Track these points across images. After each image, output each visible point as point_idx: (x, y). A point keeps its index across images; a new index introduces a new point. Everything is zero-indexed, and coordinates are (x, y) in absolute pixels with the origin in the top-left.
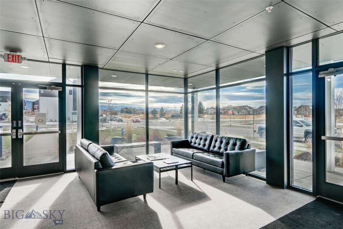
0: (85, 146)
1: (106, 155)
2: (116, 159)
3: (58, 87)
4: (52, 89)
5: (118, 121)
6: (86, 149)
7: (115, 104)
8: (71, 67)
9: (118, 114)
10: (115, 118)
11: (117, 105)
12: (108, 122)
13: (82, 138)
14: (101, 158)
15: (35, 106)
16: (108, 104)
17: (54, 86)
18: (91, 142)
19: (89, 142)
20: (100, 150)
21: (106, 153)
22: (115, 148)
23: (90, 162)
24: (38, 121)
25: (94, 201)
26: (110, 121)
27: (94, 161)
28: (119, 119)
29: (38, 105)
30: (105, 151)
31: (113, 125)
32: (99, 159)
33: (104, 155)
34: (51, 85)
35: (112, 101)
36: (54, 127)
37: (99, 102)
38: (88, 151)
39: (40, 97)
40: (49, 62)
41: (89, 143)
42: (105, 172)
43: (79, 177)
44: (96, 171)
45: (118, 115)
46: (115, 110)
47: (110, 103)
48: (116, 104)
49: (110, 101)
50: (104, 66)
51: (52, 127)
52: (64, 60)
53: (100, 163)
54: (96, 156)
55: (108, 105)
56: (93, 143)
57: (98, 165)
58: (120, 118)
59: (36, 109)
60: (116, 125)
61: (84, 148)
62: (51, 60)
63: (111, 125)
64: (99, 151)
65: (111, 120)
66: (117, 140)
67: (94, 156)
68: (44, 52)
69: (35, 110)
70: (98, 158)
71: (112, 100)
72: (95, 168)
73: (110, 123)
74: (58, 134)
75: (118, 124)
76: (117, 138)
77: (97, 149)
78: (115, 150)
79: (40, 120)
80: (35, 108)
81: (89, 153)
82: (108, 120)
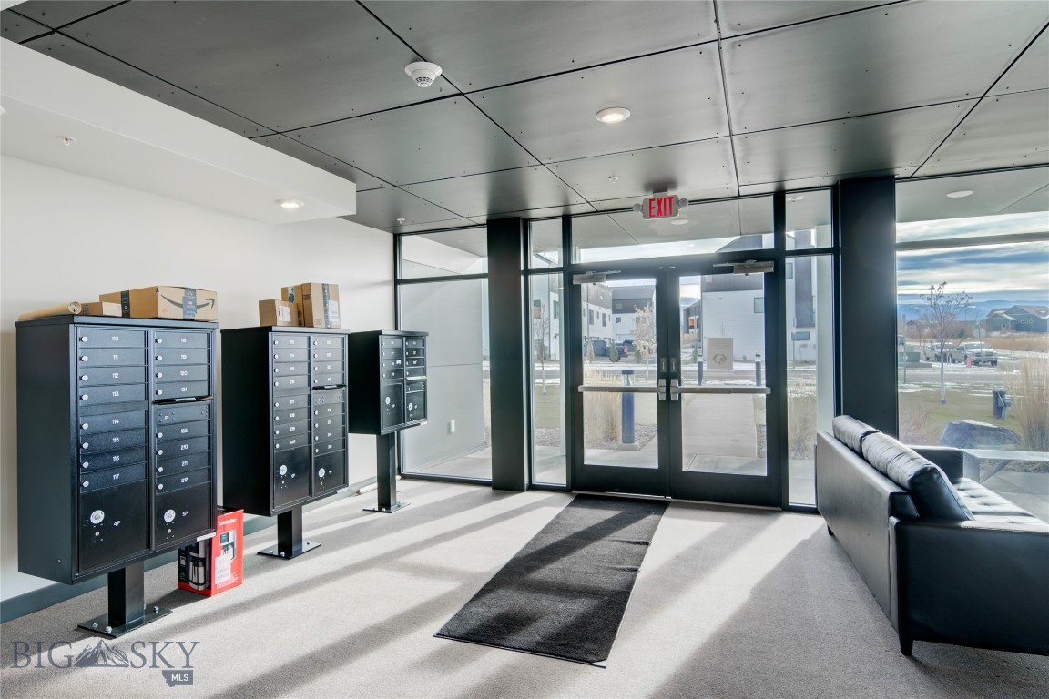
0: (851, 437)
1: (935, 476)
2: (974, 501)
3: (762, 264)
4: (747, 270)
5: (976, 363)
6: (853, 450)
7: (962, 298)
8: (800, 197)
9: (975, 333)
10: (962, 349)
11: (971, 301)
12: (930, 366)
13: (838, 413)
14: (913, 481)
15: (691, 318)
16: (929, 299)
17: (753, 262)
18: (872, 429)
19: (864, 427)
20: (908, 458)
21: (933, 470)
22: (965, 461)
23: (873, 490)
24: (714, 359)
25: (889, 616)
26: (939, 361)
27: (888, 488)
28: (978, 354)
29: (697, 317)
30: (929, 462)
31: (950, 378)
32: (906, 485)
33: (924, 474)
34: (746, 260)
35: (946, 286)
36: (742, 378)
37: (898, 292)
38: (861, 455)
39: (704, 294)
40: (740, 197)
41: (864, 431)
42: (929, 531)
43: (831, 533)
44: (894, 520)
45: (974, 339)
46: (961, 318)
47: (939, 296)
48: (963, 296)
49: (936, 287)
50: (916, 168)
51: (737, 378)
52: (781, 182)
53: (908, 499)
54: (893, 474)
55: (928, 303)
56: (881, 433)
57: (904, 504)
58: (984, 350)
59: (692, 327)
60: (965, 378)
61: (846, 445)
62: (744, 191)
63: (942, 378)
64: (905, 459)
65: (942, 358)
66: (975, 432)
67: (885, 475)
68: (730, 173)
69: (691, 330)
70: (900, 481)
71: (945, 283)
72: (893, 512)
73: (935, 369)
74: (764, 396)
75: (973, 373)
76: (973, 427)
77: (892, 453)
78: (966, 469)
79: (719, 357)
80: (690, 324)
81: (867, 461)
82: (928, 359)
